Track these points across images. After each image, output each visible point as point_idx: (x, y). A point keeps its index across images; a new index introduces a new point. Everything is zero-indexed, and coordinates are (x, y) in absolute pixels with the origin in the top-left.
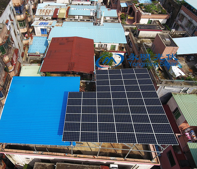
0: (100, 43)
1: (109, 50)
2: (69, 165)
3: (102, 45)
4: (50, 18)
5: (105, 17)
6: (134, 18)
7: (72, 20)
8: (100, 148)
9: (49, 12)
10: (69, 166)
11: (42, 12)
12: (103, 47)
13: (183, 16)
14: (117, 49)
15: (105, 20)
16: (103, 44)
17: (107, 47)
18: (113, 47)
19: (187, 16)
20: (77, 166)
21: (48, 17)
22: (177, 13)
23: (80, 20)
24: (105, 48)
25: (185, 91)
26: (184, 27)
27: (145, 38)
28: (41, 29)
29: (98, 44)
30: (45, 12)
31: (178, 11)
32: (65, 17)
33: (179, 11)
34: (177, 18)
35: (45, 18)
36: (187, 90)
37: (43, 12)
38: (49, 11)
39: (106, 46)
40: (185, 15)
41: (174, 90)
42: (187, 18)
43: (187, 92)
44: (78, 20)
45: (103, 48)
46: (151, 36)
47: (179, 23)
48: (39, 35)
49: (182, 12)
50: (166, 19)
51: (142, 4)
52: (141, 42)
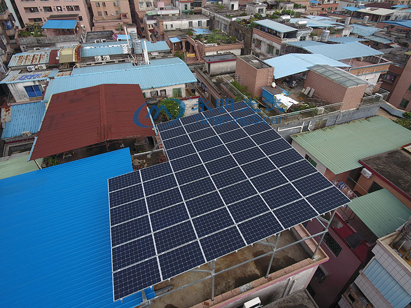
0: (153, 90)
3: (157, 91)
4: (45, 67)
5: (149, 53)
6: (196, 54)
7: (90, 64)
8: (214, 274)
9: (40, 58)
11: (24, 60)
12: (159, 94)
13: (260, 42)
14: (184, 95)
15: (152, 57)
16: (159, 90)
17: (167, 94)
18: (178, 92)
19: (264, 40)
21: (39, 65)
22: (250, 39)
23: (107, 62)
24: (163, 95)
25: (305, 129)
26: (266, 54)
27: (221, 74)
28: (25, 87)
29: (149, 91)
30: (31, 59)
31: (250, 37)
32: (74, 61)
33: (252, 36)
34: (253, 45)
35: (33, 69)
36: (308, 126)
37: (26, 59)
38: (39, 56)
39: (164, 92)
40: (261, 39)
41: (292, 130)
42: (265, 42)
43: (309, 129)
44: (101, 63)
45: (160, 97)
46: (229, 70)
47: (258, 51)
48: (24, 101)
49: (256, 36)
51: (200, 35)
52: (217, 80)
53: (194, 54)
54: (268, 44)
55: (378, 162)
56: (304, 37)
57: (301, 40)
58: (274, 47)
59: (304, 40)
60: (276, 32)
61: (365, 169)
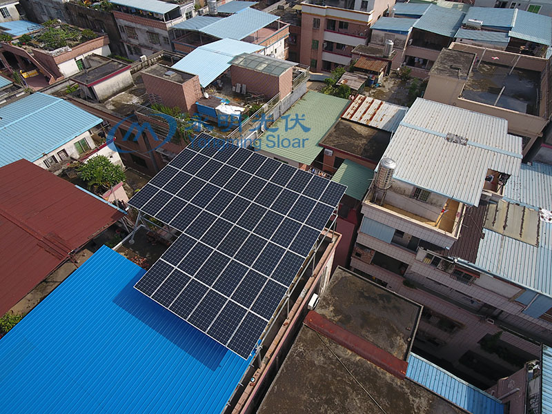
1: (78, 156)
2: (274, 387)
6: (38, 71)
10: (276, 387)
12: (59, 159)
13: (132, 29)
14: (92, 145)
17: (69, 155)
18: (82, 145)
19: (138, 26)
20: (283, 370)
22: (115, 28)
24: (65, 158)
26: (150, 46)
29: (41, 161)
31: (113, 24)
33: (116, 24)
34: (123, 35)
40: (133, 25)
42: (140, 29)
45: (62, 162)
47: (135, 42)
49: (122, 22)
50: (105, 45)
51: (24, 36)
52: (113, 105)
53: (35, 71)
54: (147, 32)
55: (331, 138)
56: (190, 13)
57: (187, 18)
58: (158, 34)
59: (191, 16)
60: (152, 13)
61: (326, 150)
